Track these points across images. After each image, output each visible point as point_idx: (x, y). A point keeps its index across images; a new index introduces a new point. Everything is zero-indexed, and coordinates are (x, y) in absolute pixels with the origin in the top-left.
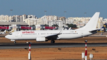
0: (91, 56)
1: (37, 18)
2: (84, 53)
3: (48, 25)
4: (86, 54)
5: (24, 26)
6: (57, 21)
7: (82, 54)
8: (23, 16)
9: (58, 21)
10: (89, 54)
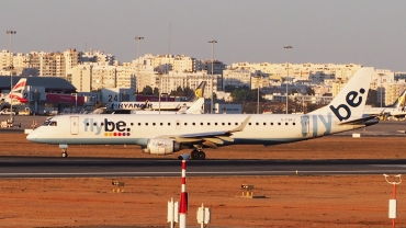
0: (203, 215)
1: (116, 62)
2: (177, 204)
3: (156, 89)
4: (183, 208)
5: (59, 91)
6: (190, 74)
7: (170, 205)
8: (67, 54)
9: (194, 74)
10: (196, 207)
